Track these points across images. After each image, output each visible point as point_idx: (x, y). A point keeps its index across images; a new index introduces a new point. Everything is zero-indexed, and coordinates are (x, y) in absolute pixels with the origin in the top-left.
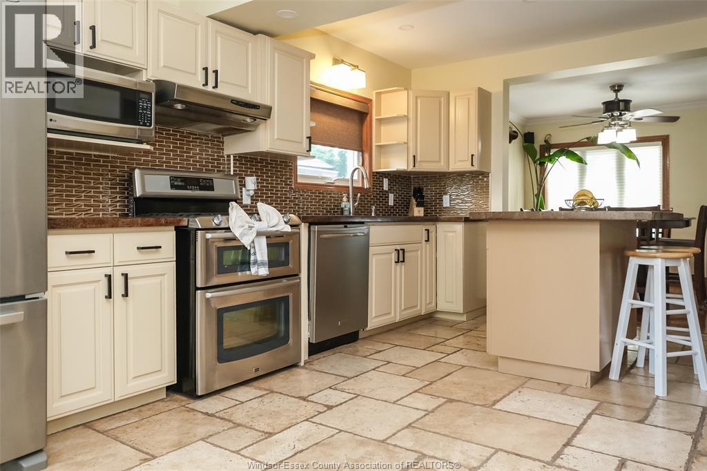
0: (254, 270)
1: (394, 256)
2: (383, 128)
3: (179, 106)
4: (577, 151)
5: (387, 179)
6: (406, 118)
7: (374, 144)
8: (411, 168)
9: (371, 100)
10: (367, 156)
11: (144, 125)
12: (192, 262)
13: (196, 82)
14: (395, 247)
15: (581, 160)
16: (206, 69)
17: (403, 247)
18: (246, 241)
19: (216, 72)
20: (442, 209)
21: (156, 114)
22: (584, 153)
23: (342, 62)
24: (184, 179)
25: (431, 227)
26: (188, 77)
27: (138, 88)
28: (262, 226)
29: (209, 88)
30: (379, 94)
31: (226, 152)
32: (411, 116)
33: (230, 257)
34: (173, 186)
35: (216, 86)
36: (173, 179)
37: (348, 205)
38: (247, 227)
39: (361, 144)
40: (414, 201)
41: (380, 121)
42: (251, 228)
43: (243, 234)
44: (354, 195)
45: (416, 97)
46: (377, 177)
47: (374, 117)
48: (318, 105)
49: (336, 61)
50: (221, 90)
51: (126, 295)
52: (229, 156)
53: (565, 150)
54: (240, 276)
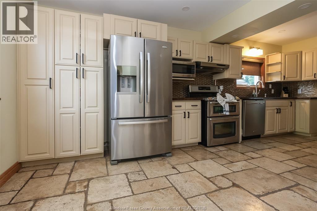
0: (224, 113)
1: (276, 111)
2: (269, 67)
3: (201, 68)
5: (271, 85)
6: (281, 63)
7: (266, 73)
8: (283, 80)
9: (264, 59)
10: (262, 77)
11: (193, 74)
12: (206, 110)
13: (206, 61)
14: (276, 108)
16: (209, 57)
17: (280, 108)
18: (222, 104)
19: (212, 57)
20: (297, 94)
21: (196, 71)
23: (253, 47)
24: (201, 87)
25: (293, 101)
26: (204, 60)
27: (191, 64)
28: (228, 100)
29: (210, 62)
30: (268, 56)
31: (214, 79)
32: (283, 62)
33: (217, 109)
34: (199, 89)
35: (212, 61)
36: (199, 87)
37: (255, 93)
38: (223, 100)
39: (260, 74)
40: (283, 92)
41: (268, 65)
42: (224, 101)
43: (221, 103)
44: (258, 91)
45: (285, 55)
46: (267, 84)
47: (266, 64)
48: (245, 63)
49: (251, 48)
50: (213, 62)
51: (189, 117)
52: (214, 80)
54: (220, 114)
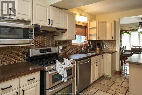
0: (63, 80)
2: (90, 30)
3: (42, 31)
4: (129, 32)
5: (91, 42)
6: (96, 28)
7: (88, 34)
8: (97, 40)
9: (88, 24)
10: (87, 37)
13: (46, 24)
15: (130, 34)
16: (49, 20)
19: (52, 20)
20: (104, 48)
22: (130, 32)
23: (82, 15)
24: (43, 50)
26: (44, 23)
27: (29, 28)
29: (50, 25)
30: (89, 22)
31: (54, 40)
32: (97, 27)
34: (40, 52)
35: (52, 24)
36: (40, 50)
37: (83, 49)
38: (61, 67)
39: (86, 34)
40: (97, 47)
41: (90, 28)
43: (60, 71)
44: (85, 46)
45: (99, 23)
46: (89, 41)
47: (88, 28)
48: (77, 26)
49: (80, 15)
50: (53, 26)
52: (55, 41)
53: (126, 32)
